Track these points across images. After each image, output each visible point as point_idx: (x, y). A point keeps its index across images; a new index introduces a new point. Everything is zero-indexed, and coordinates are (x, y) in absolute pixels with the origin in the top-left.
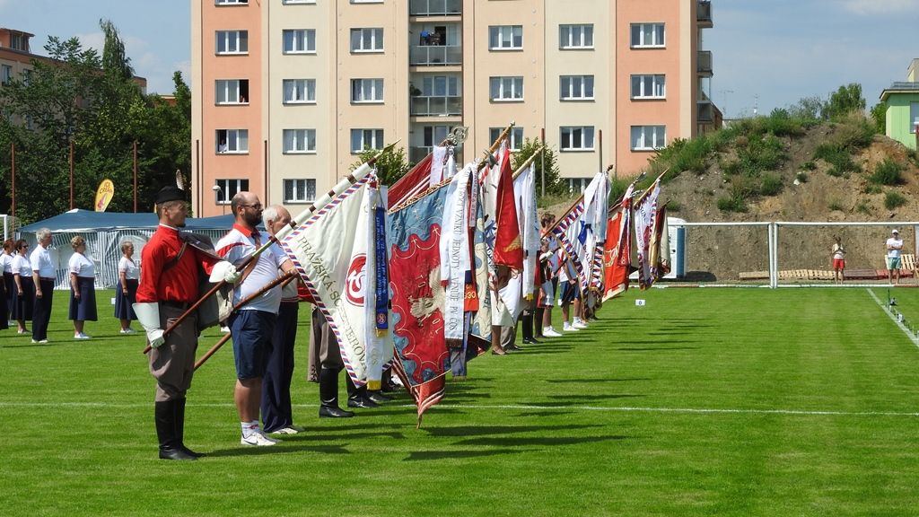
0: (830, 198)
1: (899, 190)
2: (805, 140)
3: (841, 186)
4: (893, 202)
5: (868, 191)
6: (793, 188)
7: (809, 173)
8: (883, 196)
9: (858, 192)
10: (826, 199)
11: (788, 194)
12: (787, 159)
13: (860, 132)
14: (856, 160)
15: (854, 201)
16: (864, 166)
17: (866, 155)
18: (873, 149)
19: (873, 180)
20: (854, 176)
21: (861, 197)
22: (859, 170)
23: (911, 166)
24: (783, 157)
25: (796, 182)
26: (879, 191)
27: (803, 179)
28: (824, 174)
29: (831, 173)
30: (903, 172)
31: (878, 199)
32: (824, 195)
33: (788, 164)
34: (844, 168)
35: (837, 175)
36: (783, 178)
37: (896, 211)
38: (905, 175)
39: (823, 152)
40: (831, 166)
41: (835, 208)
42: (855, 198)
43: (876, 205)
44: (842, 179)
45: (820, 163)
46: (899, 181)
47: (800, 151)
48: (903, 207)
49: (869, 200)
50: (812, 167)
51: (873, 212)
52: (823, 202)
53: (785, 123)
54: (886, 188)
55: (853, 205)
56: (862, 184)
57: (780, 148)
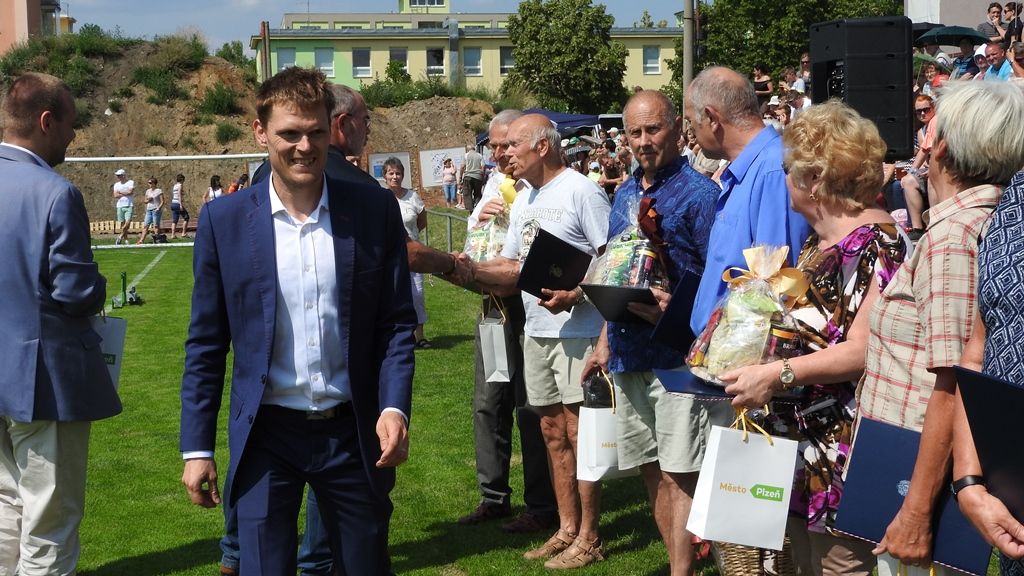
0: (150, 130)
1: (233, 121)
2: (122, 62)
3: (165, 116)
4: (226, 136)
5: (196, 122)
6: (103, 119)
7: (125, 100)
8: (213, 127)
9: (184, 123)
10: (145, 132)
11: (98, 127)
12: (98, 84)
13: (186, 52)
14: (182, 85)
15: (179, 134)
16: (193, 93)
17: (194, 80)
18: (204, 73)
19: (202, 109)
20: (180, 105)
21: (188, 129)
22: (186, 97)
23: (249, 92)
24: (93, 82)
25: (108, 112)
26: (210, 122)
27: (116, 108)
28: (143, 102)
29: (152, 100)
30: (240, 99)
31: (208, 132)
32: (142, 125)
33: (99, 91)
34: (169, 94)
35: (158, 104)
36: (91, 107)
37: (230, 145)
38: (240, 102)
39: (142, 76)
40: (153, 93)
41: (156, 143)
42: (178, 130)
43: (205, 139)
44: (165, 107)
45: (139, 90)
46: (233, 110)
47: (116, 75)
48: (239, 141)
49: (197, 133)
50: (128, 94)
51: (201, 147)
52: (140, 136)
53: (96, 41)
54: (219, 119)
55: (177, 138)
56: (189, 114)
57: (90, 72)
